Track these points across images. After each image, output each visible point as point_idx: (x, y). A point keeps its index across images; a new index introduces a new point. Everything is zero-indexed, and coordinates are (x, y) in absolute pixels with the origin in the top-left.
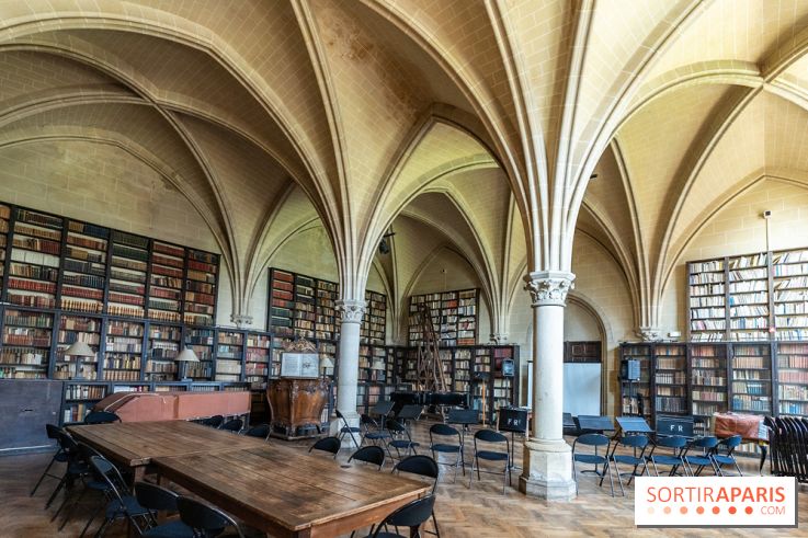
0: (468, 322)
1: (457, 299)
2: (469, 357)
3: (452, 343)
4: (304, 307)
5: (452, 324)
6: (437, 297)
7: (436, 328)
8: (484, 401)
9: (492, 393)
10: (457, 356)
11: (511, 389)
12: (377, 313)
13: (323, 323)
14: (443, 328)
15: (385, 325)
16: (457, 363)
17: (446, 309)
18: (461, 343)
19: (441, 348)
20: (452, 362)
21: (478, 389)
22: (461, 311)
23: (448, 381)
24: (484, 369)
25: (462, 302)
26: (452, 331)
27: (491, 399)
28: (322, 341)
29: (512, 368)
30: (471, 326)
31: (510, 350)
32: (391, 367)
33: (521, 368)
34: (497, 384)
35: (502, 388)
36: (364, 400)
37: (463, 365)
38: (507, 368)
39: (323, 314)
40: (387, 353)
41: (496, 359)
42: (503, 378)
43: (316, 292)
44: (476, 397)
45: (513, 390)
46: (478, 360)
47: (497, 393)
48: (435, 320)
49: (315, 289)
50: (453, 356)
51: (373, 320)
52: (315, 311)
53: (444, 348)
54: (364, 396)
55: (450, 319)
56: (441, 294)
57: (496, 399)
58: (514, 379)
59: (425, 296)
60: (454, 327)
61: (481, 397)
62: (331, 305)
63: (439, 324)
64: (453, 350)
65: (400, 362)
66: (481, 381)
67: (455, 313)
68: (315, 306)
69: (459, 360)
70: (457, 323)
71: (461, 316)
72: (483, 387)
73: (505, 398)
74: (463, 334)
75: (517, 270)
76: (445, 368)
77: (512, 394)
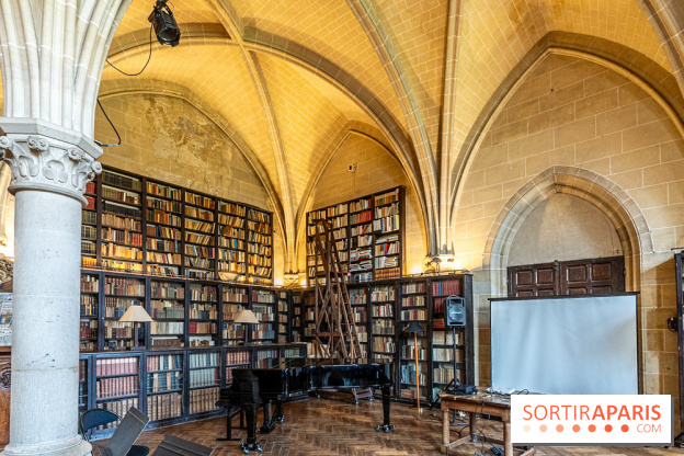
0: (389, 243)
1: (372, 209)
2: (392, 298)
3: (366, 277)
4: (118, 223)
5: (365, 248)
6: (342, 209)
7: (343, 257)
8: (417, 368)
9: (429, 355)
10: (374, 298)
11: (462, 348)
12: (257, 238)
13: (160, 249)
14: (354, 255)
15: (271, 257)
16: (374, 308)
17: (355, 226)
18: (379, 277)
19: (351, 287)
20: (368, 306)
21: (408, 349)
22: (377, 225)
23: (362, 336)
24: (416, 316)
25: (379, 212)
26: (366, 259)
27: (430, 365)
28: (159, 281)
29: (463, 312)
30: (393, 249)
31: (456, 283)
32: (284, 318)
33: (475, 312)
34: (438, 339)
35: (445, 347)
36: (217, 376)
37: (383, 311)
38: (452, 313)
39: (159, 235)
40: (277, 298)
41: (434, 298)
42: (447, 330)
43: (142, 200)
44: (406, 362)
45: (465, 349)
46: (406, 302)
47: (438, 355)
48: (340, 246)
49: (142, 194)
50: (369, 298)
51: (252, 248)
52: (143, 231)
53: (355, 286)
54: (217, 368)
55: (362, 242)
56: (348, 203)
57: (437, 364)
58: (464, 330)
59: (326, 209)
60: (368, 253)
61: (414, 361)
62: (175, 221)
63: (346, 250)
64: (368, 288)
65: (298, 311)
66: (412, 336)
67: (369, 230)
68: (143, 223)
69: (378, 304)
70: (372, 246)
71: (378, 235)
72: (415, 345)
73: (452, 363)
74: (383, 262)
75: (465, 146)
76: (357, 317)
77: (463, 356)
